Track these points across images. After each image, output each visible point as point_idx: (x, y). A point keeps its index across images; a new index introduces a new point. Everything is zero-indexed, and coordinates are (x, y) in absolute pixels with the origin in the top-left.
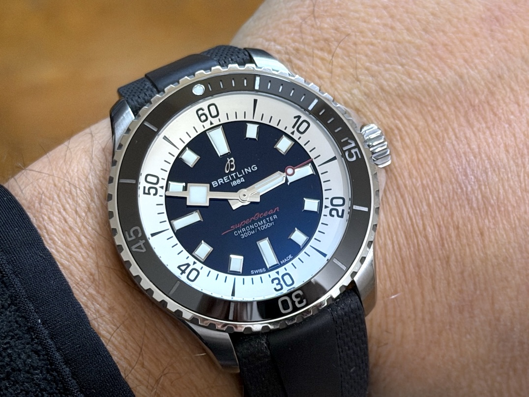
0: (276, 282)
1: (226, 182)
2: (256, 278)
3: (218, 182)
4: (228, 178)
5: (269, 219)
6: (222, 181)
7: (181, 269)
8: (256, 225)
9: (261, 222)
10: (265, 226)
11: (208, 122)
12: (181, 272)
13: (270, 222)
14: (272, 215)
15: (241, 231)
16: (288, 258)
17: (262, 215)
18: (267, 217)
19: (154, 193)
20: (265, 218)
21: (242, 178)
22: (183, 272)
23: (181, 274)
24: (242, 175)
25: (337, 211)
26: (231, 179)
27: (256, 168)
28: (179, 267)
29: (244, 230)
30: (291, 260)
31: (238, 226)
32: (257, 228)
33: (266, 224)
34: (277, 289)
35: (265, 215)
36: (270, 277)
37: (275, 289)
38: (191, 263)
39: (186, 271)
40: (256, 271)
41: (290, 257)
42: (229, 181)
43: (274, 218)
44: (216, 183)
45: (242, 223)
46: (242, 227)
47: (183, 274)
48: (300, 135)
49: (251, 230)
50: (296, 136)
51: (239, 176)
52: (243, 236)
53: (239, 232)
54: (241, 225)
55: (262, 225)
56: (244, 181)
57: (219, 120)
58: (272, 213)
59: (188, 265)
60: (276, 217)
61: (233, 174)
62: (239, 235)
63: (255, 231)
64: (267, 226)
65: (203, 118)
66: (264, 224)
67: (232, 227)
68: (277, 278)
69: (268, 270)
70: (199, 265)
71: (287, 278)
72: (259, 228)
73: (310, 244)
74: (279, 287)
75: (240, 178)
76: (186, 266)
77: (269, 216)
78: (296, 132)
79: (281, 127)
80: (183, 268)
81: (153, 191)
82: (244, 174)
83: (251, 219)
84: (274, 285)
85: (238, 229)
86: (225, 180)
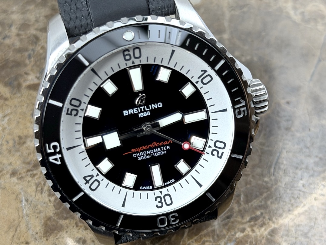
0: (159, 200)
1: (135, 112)
2: (144, 193)
3: (128, 112)
4: (138, 110)
5: (163, 148)
6: (132, 112)
7: (86, 180)
8: (152, 151)
9: (157, 149)
10: (159, 153)
11: (131, 62)
12: (85, 182)
13: (164, 151)
14: (166, 145)
15: (139, 155)
16: (171, 181)
17: (158, 144)
18: (162, 146)
19: (75, 114)
20: (160, 147)
21: (149, 112)
22: (87, 182)
23: (86, 184)
24: (149, 109)
25: (218, 152)
26: (139, 111)
27: (161, 106)
28: (84, 178)
29: (141, 154)
30: (173, 183)
31: (138, 150)
32: (152, 154)
33: (160, 152)
34: (159, 206)
35: (160, 144)
36: (154, 195)
37: (157, 206)
38: (95, 175)
39: (90, 182)
40: (145, 188)
41: (173, 180)
42: (137, 112)
43: (168, 148)
44: (127, 113)
45: (141, 148)
46: (141, 151)
47: (87, 184)
48: (202, 85)
49: (147, 155)
50: (199, 85)
51: (146, 110)
52: (140, 159)
53: (137, 155)
54: (140, 149)
55: (157, 152)
56: (149, 114)
57: (140, 61)
58: (166, 143)
59: (92, 176)
60: (169, 147)
61: (142, 108)
62: (137, 157)
63: (150, 156)
64: (160, 153)
65: (128, 57)
66: (158, 152)
67: (132, 150)
68: (160, 197)
69: (154, 189)
70: (100, 177)
71: (167, 198)
72: (154, 154)
73: (191, 173)
74: (160, 205)
75: (146, 111)
76: (90, 177)
77: (163, 146)
78: (200, 83)
79: (189, 76)
80: (88, 179)
81: (74, 112)
82: (151, 109)
83: (149, 146)
84: (157, 203)
85: (137, 152)
86: (135, 111)
